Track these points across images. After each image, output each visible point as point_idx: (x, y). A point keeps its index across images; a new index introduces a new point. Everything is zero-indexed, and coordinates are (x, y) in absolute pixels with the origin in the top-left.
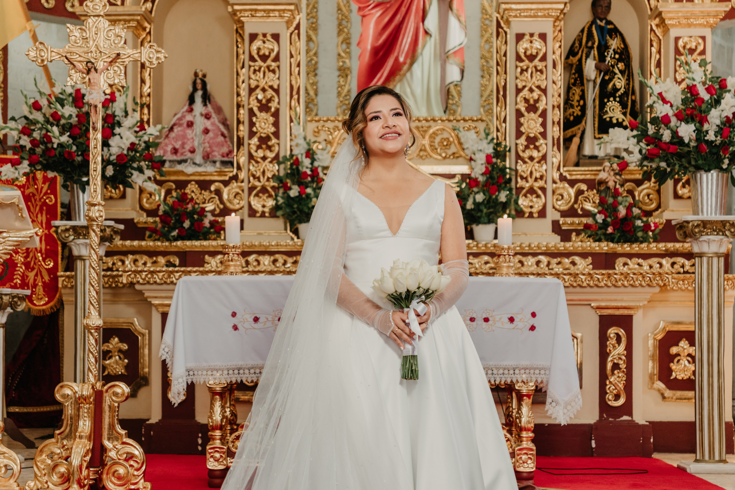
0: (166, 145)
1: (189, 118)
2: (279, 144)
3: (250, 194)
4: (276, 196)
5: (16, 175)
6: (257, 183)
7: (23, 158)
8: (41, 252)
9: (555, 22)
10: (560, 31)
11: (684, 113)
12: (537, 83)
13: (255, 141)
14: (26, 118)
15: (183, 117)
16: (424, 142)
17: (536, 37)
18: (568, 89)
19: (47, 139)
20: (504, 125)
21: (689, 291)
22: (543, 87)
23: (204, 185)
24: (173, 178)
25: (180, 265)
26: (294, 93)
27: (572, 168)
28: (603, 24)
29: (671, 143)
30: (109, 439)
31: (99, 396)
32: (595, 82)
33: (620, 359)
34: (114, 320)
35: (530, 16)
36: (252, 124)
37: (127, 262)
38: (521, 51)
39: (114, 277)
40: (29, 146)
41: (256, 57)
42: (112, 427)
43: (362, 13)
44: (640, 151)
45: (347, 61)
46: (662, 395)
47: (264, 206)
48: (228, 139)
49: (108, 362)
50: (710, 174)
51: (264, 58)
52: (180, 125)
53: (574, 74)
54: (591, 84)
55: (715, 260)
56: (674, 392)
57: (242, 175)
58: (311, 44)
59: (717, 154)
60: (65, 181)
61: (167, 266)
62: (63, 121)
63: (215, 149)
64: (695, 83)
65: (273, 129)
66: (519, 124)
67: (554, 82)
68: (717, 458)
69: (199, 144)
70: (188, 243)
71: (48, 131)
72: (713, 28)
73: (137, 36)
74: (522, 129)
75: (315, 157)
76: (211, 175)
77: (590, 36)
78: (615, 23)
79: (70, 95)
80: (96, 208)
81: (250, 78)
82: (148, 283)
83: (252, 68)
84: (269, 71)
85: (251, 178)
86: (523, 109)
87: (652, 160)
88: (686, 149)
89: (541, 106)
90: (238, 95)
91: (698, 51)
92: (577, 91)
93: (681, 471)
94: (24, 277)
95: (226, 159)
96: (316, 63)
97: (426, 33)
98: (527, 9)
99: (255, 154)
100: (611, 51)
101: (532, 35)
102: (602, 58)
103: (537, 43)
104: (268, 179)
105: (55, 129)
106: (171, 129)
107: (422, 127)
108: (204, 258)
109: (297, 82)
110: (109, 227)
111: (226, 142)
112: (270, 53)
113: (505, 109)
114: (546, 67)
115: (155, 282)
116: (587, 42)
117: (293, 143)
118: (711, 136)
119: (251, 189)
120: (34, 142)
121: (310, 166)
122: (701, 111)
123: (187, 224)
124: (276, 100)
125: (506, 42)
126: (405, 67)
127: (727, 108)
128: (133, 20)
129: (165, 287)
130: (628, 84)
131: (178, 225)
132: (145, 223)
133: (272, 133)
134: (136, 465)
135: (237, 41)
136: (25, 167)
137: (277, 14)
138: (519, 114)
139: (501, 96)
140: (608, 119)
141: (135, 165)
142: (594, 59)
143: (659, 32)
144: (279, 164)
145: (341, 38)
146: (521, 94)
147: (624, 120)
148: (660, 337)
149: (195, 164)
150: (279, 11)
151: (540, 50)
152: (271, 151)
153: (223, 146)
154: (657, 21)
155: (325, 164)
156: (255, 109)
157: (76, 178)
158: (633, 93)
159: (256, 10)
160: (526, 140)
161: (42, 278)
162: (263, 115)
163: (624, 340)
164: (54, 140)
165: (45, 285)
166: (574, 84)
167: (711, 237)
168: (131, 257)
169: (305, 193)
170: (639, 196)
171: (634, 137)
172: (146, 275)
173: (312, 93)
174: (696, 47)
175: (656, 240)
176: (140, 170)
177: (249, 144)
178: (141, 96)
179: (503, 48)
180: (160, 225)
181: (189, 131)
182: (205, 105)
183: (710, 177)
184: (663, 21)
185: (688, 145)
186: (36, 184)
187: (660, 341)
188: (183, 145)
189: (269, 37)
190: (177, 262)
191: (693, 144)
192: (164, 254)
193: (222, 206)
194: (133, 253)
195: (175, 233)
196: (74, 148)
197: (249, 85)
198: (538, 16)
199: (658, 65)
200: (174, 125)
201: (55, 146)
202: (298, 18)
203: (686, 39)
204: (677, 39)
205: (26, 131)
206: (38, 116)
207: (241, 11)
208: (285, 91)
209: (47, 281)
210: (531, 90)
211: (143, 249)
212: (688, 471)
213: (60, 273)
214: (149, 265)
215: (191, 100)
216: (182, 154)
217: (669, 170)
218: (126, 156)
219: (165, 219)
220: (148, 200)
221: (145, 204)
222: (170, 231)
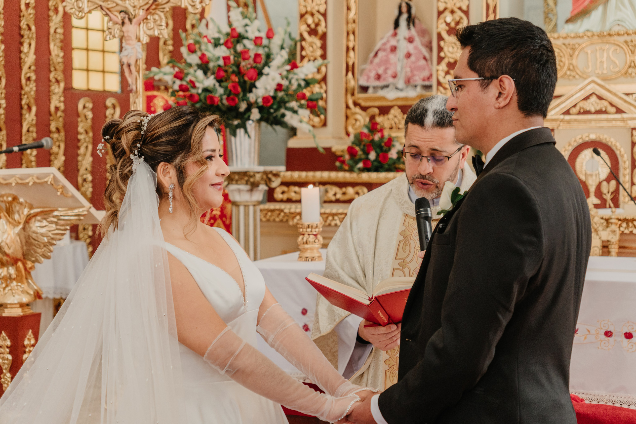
0: (370, 71)
1: (393, 42)
13: (443, 66)
15: (388, 41)
16: (632, 58)
24: (376, 104)
26: (491, 12)
36: (440, 49)
48: (429, 62)
52: (384, 50)
63: (416, 73)
69: (402, 68)
70: (373, 175)
81: (438, 1)
95: (427, 83)
106: (376, 54)
107: (632, 41)
111: (428, 65)
123: (372, 156)
131: (364, 157)
141: (286, 106)
149: (397, 88)
153: (424, 69)
156: (444, 33)
162: (451, 38)
176: (294, 111)
177: (438, 70)
178: (347, 23)
181: (392, 56)
182: (409, 28)
188: (386, 70)
192: (353, 185)
195: (361, 165)
197: (438, 8)
200: (379, 50)
201: (200, 91)
211: (332, 180)
215: (397, 24)
216: (384, 80)
218: (274, 98)
219: (351, 151)
220: (353, 125)
221: (350, 130)
222: (357, 163)
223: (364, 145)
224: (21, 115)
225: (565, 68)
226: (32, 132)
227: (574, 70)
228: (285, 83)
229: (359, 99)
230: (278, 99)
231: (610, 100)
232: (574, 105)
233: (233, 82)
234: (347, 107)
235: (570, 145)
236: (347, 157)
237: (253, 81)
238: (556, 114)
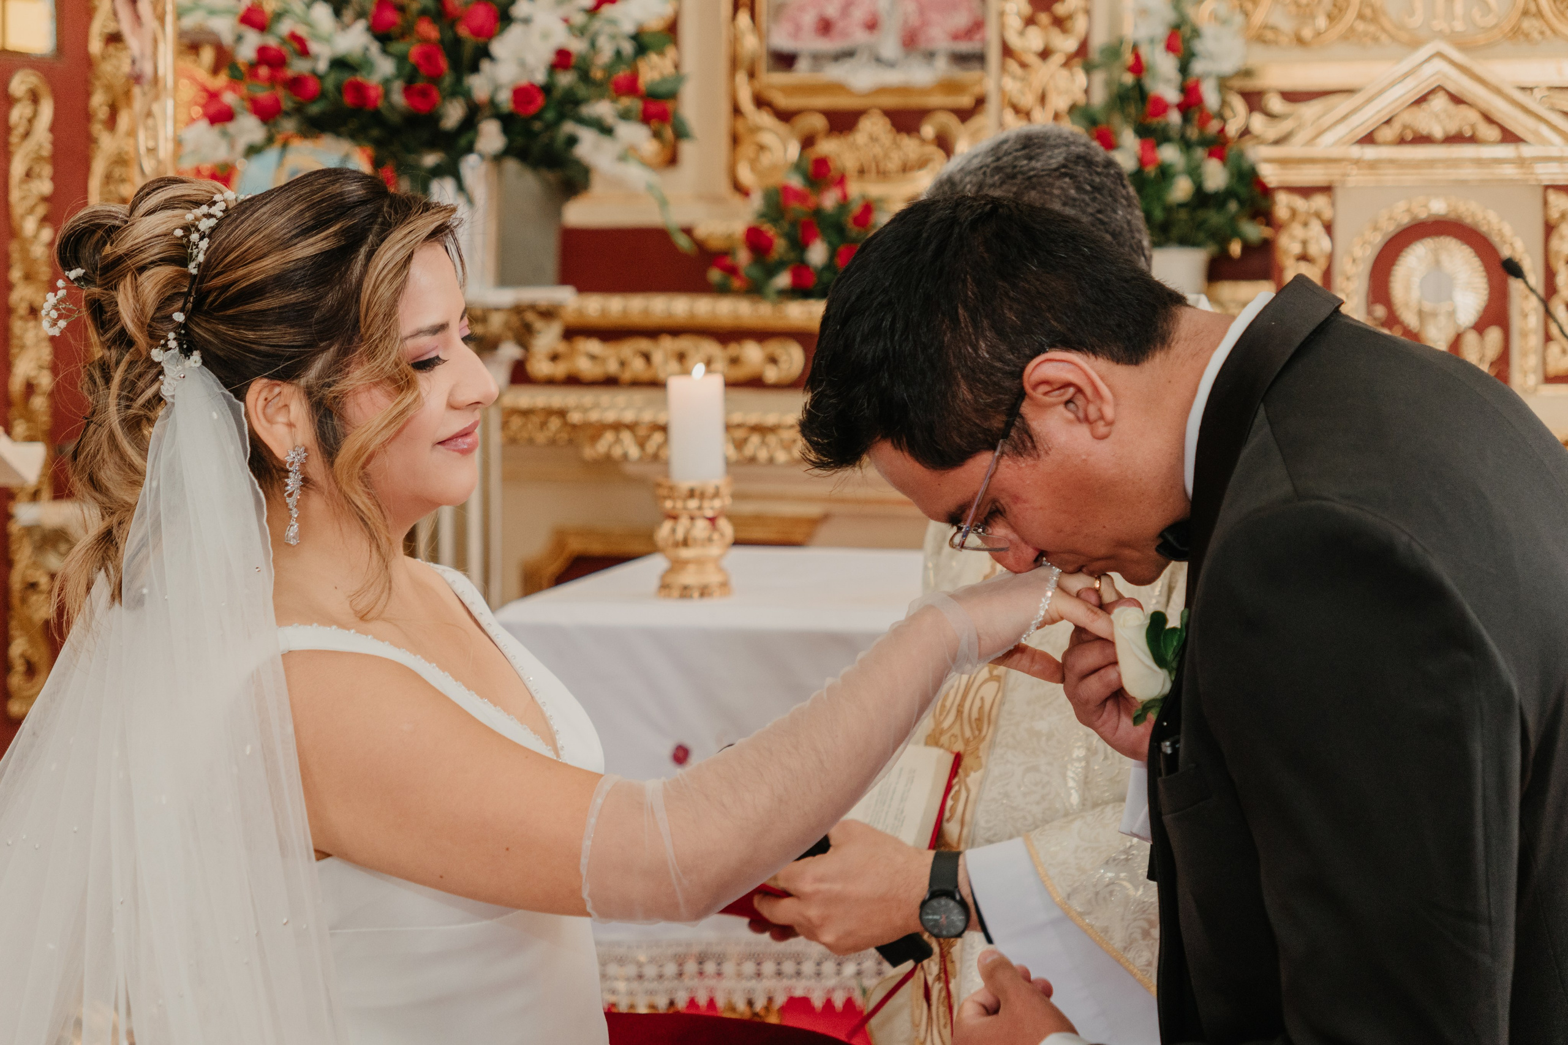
2: (1088, 10)
23: (905, 120)
24: (821, 101)
63: (933, 16)
69: (893, 2)
75: (1199, 46)
76: (926, 92)
85: (1008, 114)
95: (964, 47)
99: (1014, 41)
104: (1057, 117)
121: (1176, 77)
123: (817, 254)
131: (793, 256)
132: (727, 237)
144: (1089, 69)
149: (878, 60)
152: (1065, 32)
153: (956, 6)
155: (1228, 66)
164: (314, 47)
168: (668, 344)
169: (1155, 160)
176: (602, 127)
177: (1000, 13)
188: (846, 10)
192: (762, 335)
194: (673, 332)
195: (784, 280)
201: (322, 66)
211: (700, 323)
216: (845, 34)
218: (547, 89)
219: (755, 240)
220: (754, 164)
221: (746, 176)
222: (771, 271)
223: (793, 224)
225: (1350, 15)
227: (1374, 20)
228: (577, 46)
229: (771, 87)
230: (557, 94)
231: (1484, 106)
232: (1386, 119)
233: (425, 41)
234: (737, 111)
235: (1376, 228)
236: (743, 257)
237: (481, 40)
238: (1339, 142)
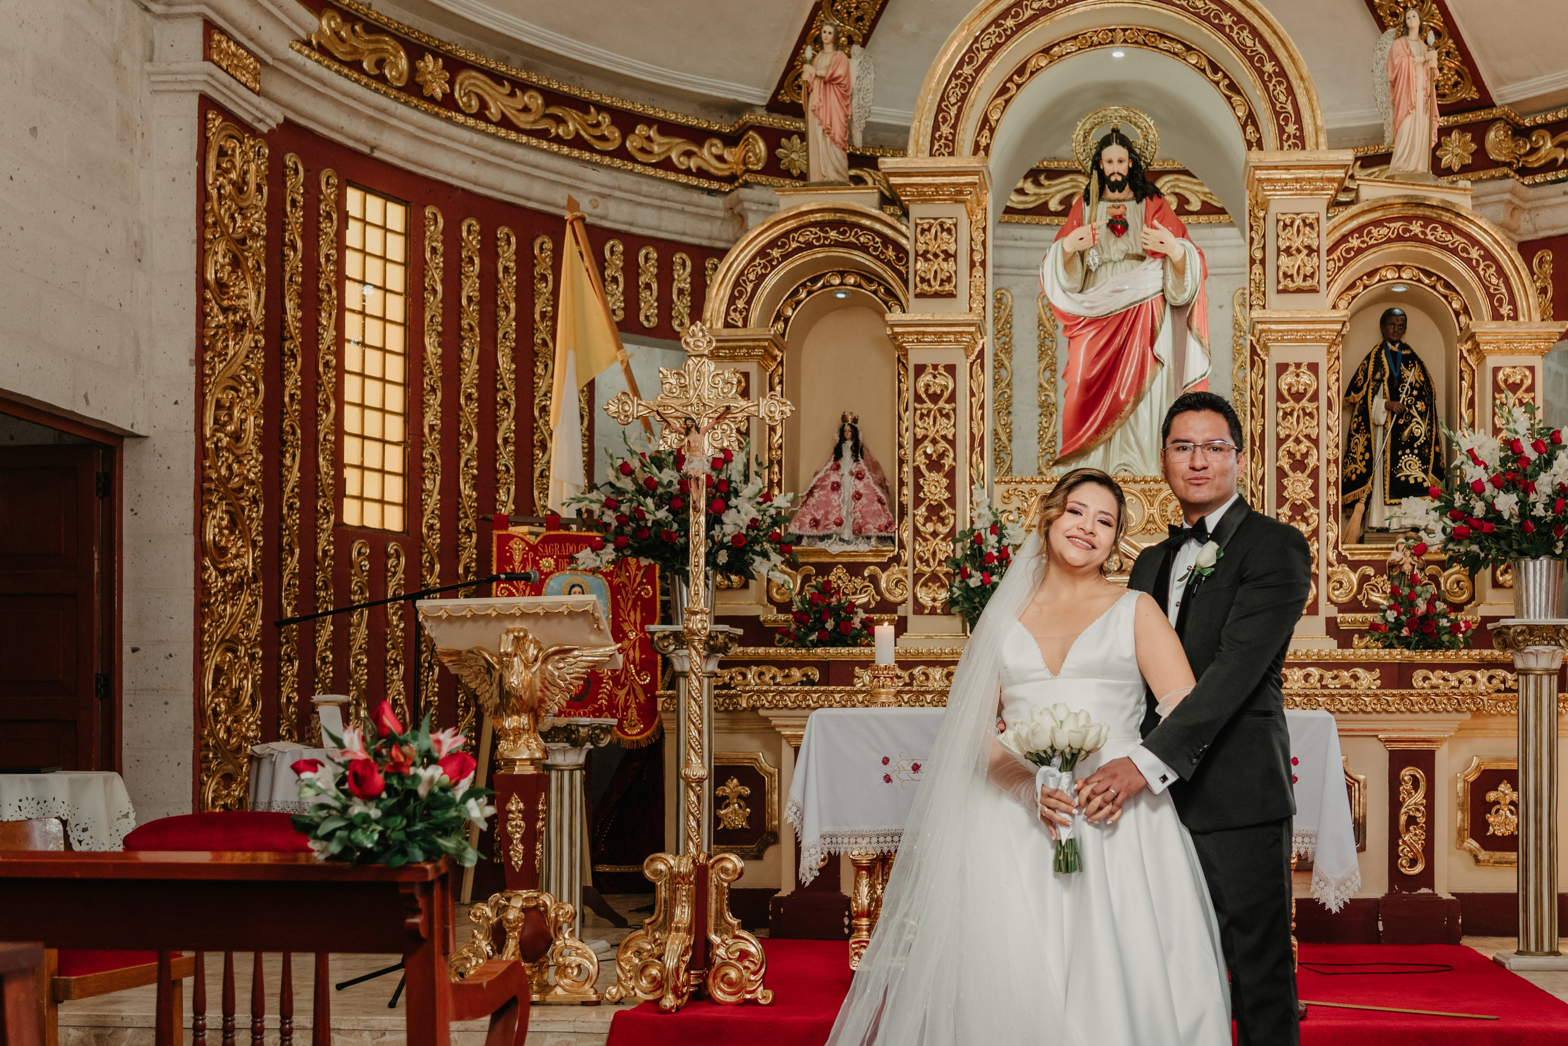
0: (804, 515)
1: (834, 478)
2: (954, 515)
3: (915, 584)
4: (951, 586)
5: (598, 563)
6: (925, 569)
7: (609, 541)
8: (634, 662)
9: (1330, 347)
10: (1338, 358)
11: (1503, 478)
12: (1306, 432)
13: (922, 510)
14: (611, 485)
15: (827, 476)
16: (1152, 511)
17: (1304, 369)
18: (1350, 437)
19: (638, 514)
20: (1261, 487)
21: (1512, 715)
22: (1314, 437)
23: (854, 569)
24: (813, 560)
25: (820, 683)
26: (976, 444)
27: (1353, 546)
28: (1395, 348)
29: (1485, 518)
30: (716, 932)
31: (701, 873)
32: (1384, 427)
33: (1418, 810)
34: (732, 755)
35: (1296, 341)
36: (918, 488)
37: (749, 676)
38: (1284, 387)
39: (731, 697)
40: (615, 524)
41: (924, 396)
42: (720, 914)
43: (1069, 334)
44: (1444, 530)
45: (1052, 394)
46: (1476, 857)
47: (934, 600)
48: (886, 507)
49: (723, 812)
50: (1538, 562)
51: (935, 398)
52: (823, 488)
53: (1357, 416)
54: (1380, 431)
55: (1545, 679)
56: (1491, 853)
57: (907, 556)
58: (1003, 372)
59: (1548, 534)
60: (663, 570)
61: (803, 683)
62: (660, 490)
63: (869, 520)
64: (1517, 437)
65: (947, 495)
66: (1281, 488)
67: (1329, 428)
68: (1546, 949)
69: (848, 514)
70: (832, 650)
71: (640, 504)
72: (1543, 354)
73: (763, 368)
74: (1285, 494)
75: (1005, 532)
76: (865, 556)
77: (1378, 365)
78: (1412, 347)
79: (671, 453)
80: (698, 617)
81: (915, 425)
82: (776, 706)
83: (919, 412)
84: (942, 415)
85: (917, 562)
86: (1287, 467)
87: (1459, 543)
88: (1505, 528)
89: (1311, 462)
90: (901, 446)
91: (1524, 387)
92: (1361, 439)
93: (1497, 965)
94: (611, 697)
95: (884, 534)
96: (1010, 397)
97: (1156, 360)
98: (1292, 330)
99: (922, 529)
100: (1407, 386)
101: (1298, 366)
102: (1394, 395)
103: (1305, 377)
104: (940, 563)
105: (649, 501)
106: (811, 493)
107: (1150, 490)
108: (853, 670)
109: (979, 430)
110: (721, 632)
111: (884, 510)
112: (942, 391)
113: (1263, 465)
114: (1317, 408)
115: (786, 706)
116: (1374, 373)
117: (975, 514)
118: (1539, 511)
119: (917, 577)
120: (622, 520)
121: (997, 545)
122: (1526, 475)
123: (830, 625)
124: (952, 455)
125: (1263, 375)
126: (1128, 407)
127: (1561, 471)
128: (759, 347)
129: (798, 712)
130: (1430, 431)
131: (819, 626)
132: (775, 621)
133: (945, 500)
134: (752, 967)
135: (899, 374)
136: (609, 553)
137: (952, 337)
138: (1281, 473)
139: (1256, 448)
140: (1403, 479)
141: (757, 548)
142: (1385, 397)
143: (1471, 360)
144: (955, 541)
145: (1043, 364)
146: (1284, 446)
147: (1424, 480)
148: (1472, 779)
149: (842, 540)
150: (955, 333)
151: (1310, 386)
152: (944, 525)
153: (880, 515)
154: (1469, 345)
155: (1018, 543)
156: (923, 468)
157: (677, 566)
158: (1437, 443)
159: (924, 333)
160: (1291, 509)
161: (636, 697)
162: (934, 476)
163: (1423, 784)
164: (647, 516)
165: (640, 707)
166: (1357, 431)
167: (1540, 648)
168: (754, 668)
169: (990, 582)
170: (1446, 583)
171: (1435, 509)
172: (774, 697)
173: (1004, 438)
174: (1522, 380)
175: (1468, 646)
176: (765, 555)
177: (914, 515)
178: (770, 449)
179: (1260, 382)
180: (793, 626)
181: (834, 496)
182: (856, 460)
183: (1538, 566)
184: (1477, 345)
185: (1508, 522)
186: (627, 571)
187: (1472, 783)
188: (827, 513)
189: (942, 371)
190: (817, 677)
191: (1514, 521)
192: (800, 665)
193: (878, 598)
194: (758, 663)
195: (814, 637)
196: (675, 526)
197: (915, 435)
198: (1306, 340)
199: (1471, 404)
200: (815, 487)
201: (649, 524)
202: (981, 342)
203: (1508, 371)
204: (1496, 370)
205: (610, 504)
206: (626, 484)
207: (903, 334)
208: (963, 442)
209: (642, 701)
210: (1298, 441)
211: (771, 658)
212: (1507, 967)
213: (658, 693)
214: (779, 680)
215: (838, 453)
216: (825, 527)
217: (1482, 555)
218: (745, 536)
220: (778, 590)
221: (775, 595)
222: (807, 634)
224: (281, 560)
226: (294, 585)
228: (757, 518)
236: (791, 630)
